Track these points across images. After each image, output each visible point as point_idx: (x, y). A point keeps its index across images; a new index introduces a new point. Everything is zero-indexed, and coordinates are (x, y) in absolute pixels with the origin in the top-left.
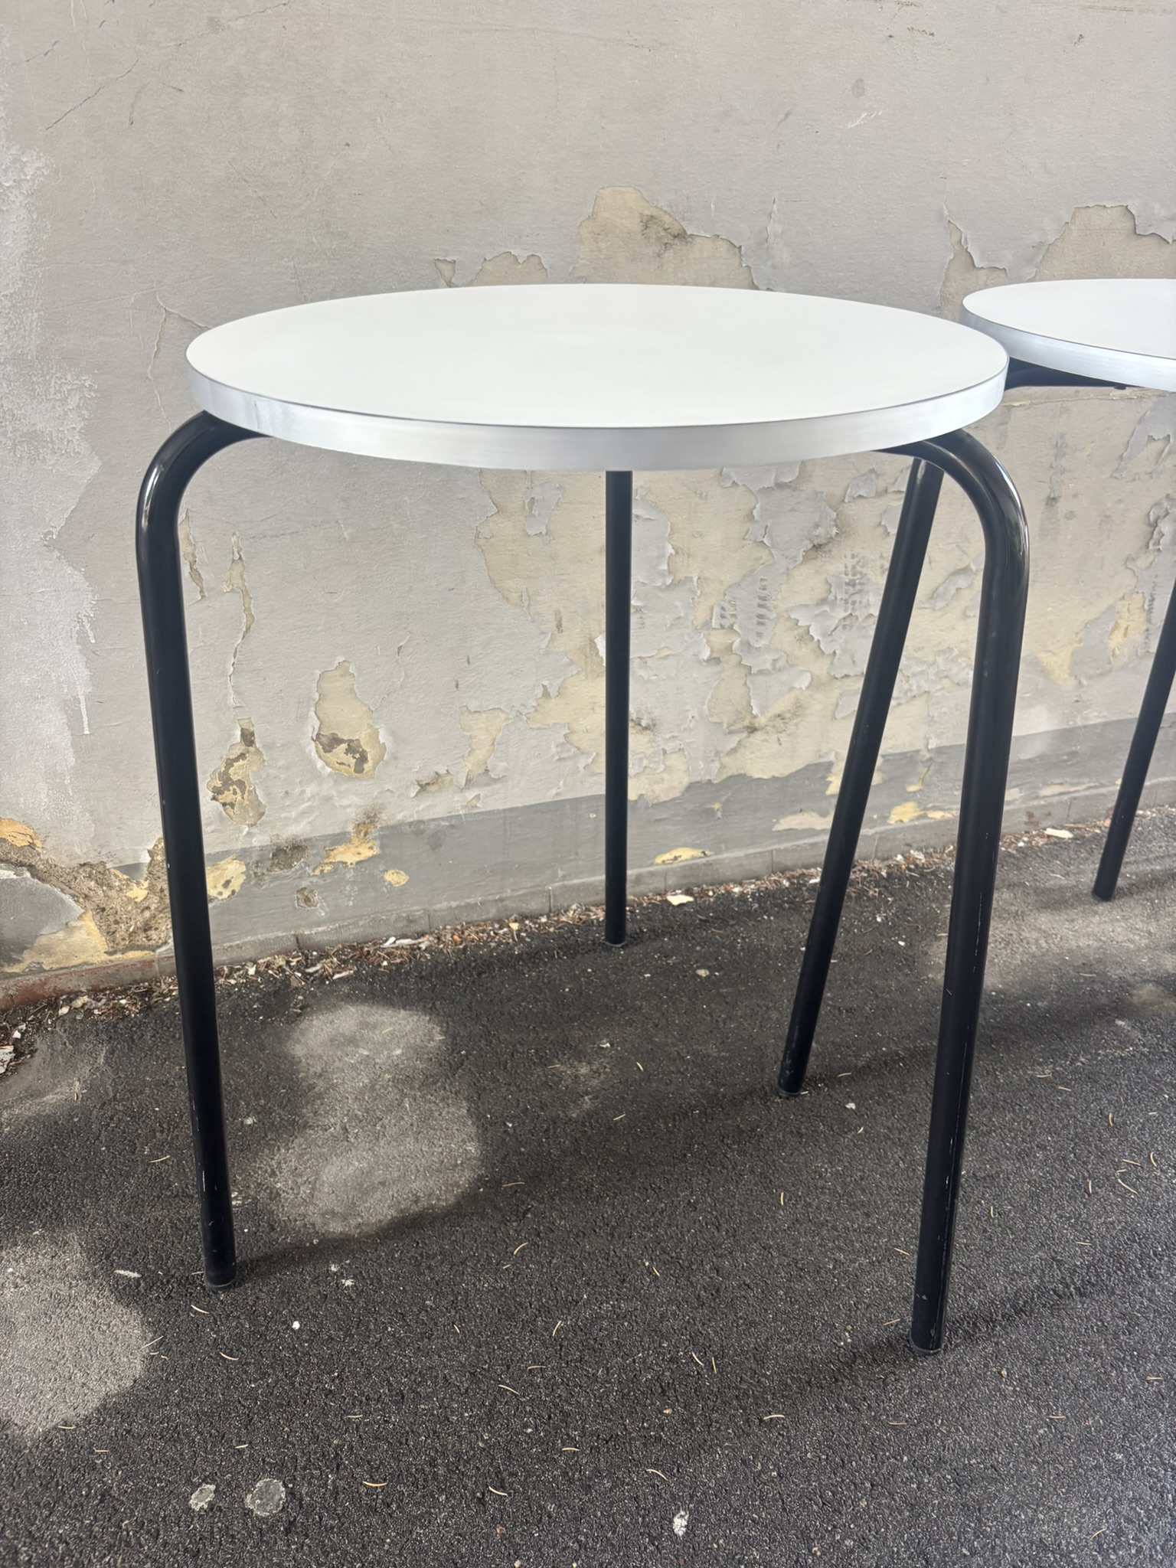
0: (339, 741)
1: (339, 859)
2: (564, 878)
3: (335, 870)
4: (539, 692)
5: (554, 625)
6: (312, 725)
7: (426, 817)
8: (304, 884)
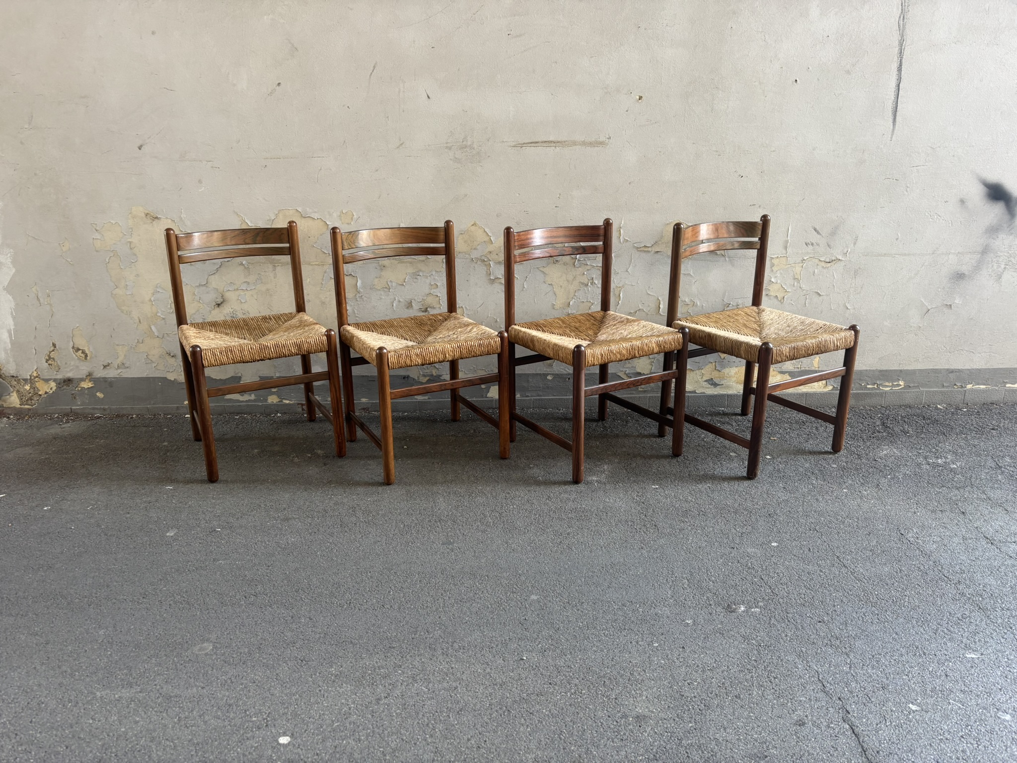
0: (79, 350)
1: (82, 386)
2: (154, 404)
3: (82, 389)
4: (136, 341)
5: (138, 321)
6: (71, 344)
7: (107, 376)
8: (73, 392)
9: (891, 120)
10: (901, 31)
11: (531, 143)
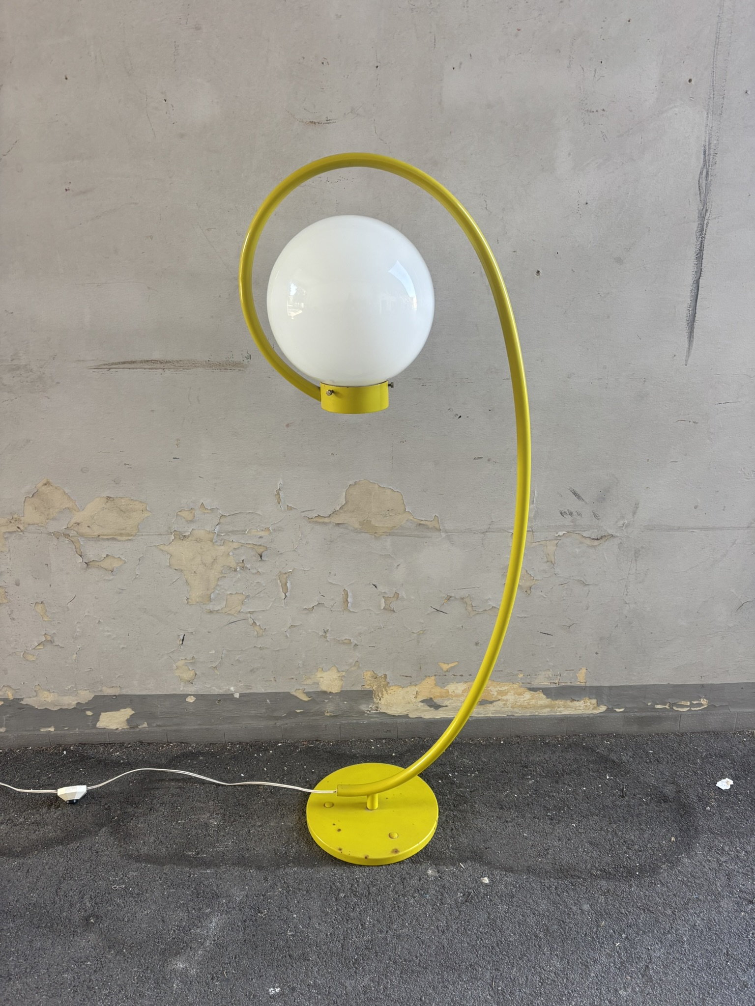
9: (685, 334)
10: (703, 195)
11: (124, 363)
